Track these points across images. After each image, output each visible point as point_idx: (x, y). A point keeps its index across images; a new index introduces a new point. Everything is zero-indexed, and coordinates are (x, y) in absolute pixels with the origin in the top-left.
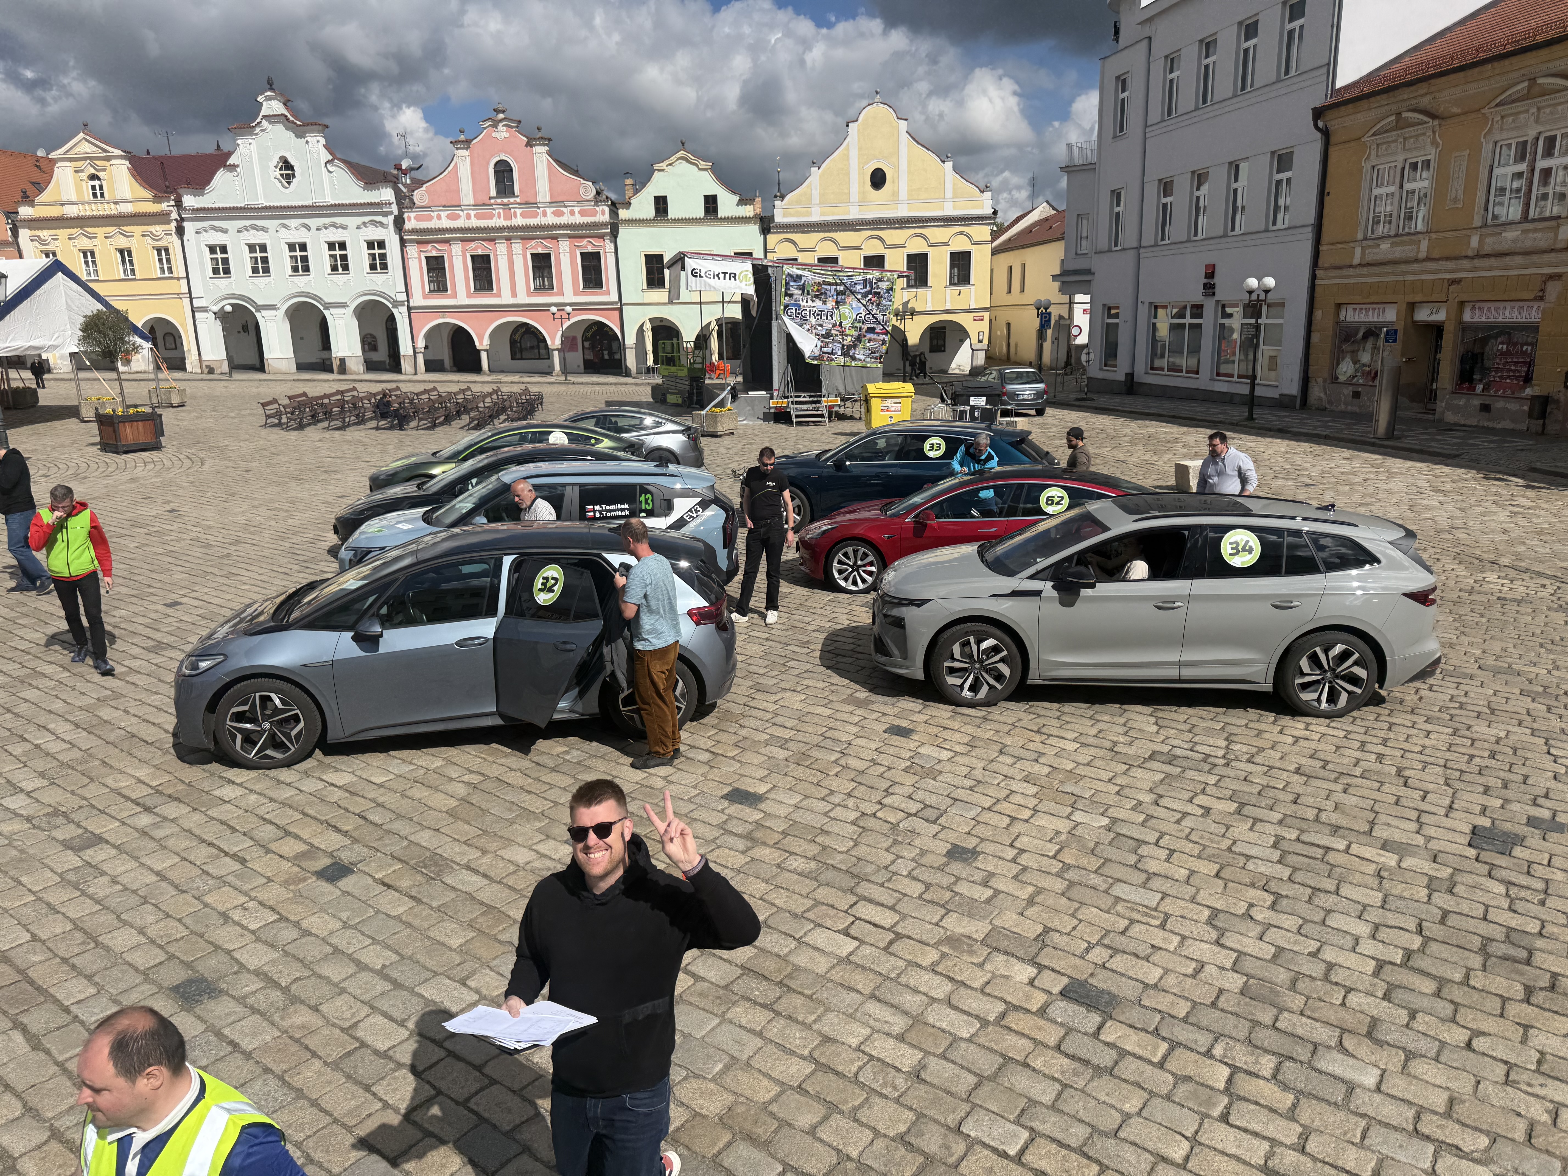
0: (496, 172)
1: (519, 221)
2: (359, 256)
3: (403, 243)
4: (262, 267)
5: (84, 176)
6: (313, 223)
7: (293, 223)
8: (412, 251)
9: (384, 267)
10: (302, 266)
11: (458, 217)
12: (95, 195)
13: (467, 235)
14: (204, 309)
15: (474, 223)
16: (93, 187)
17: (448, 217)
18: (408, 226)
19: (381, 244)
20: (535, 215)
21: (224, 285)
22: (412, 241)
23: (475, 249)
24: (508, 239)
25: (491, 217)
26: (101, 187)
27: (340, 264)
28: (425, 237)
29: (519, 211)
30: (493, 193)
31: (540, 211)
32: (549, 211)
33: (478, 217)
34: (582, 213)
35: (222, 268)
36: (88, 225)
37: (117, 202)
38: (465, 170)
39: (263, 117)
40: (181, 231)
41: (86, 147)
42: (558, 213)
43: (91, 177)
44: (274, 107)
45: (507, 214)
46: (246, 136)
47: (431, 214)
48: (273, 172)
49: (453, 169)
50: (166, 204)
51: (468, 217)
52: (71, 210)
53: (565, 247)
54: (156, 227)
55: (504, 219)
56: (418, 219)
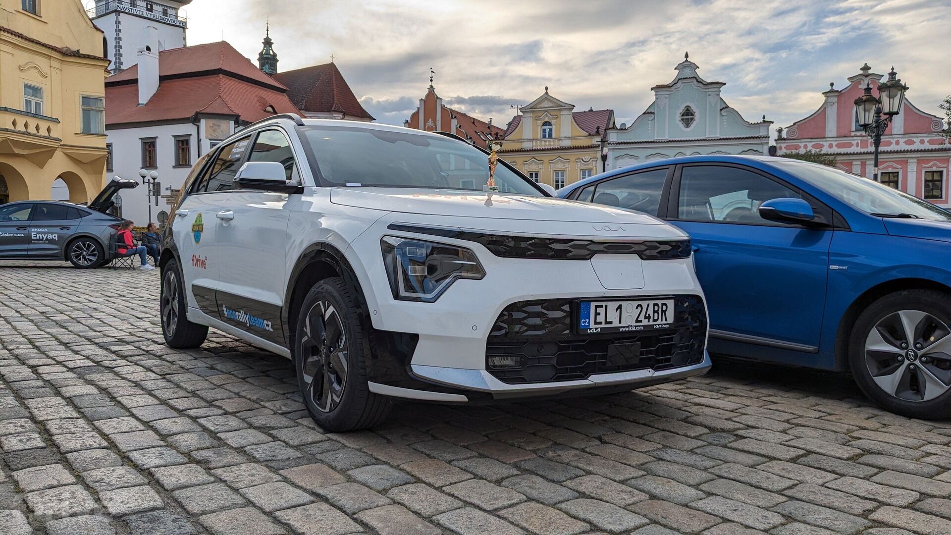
5: (540, 123)
6: (702, 151)
12: (544, 136)
15: (835, 150)
16: (544, 130)
17: (813, 146)
18: (779, 153)
20: (889, 144)
25: (850, 145)
26: (550, 130)
30: (854, 128)
31: (894, 141)
32: (902, 141)
33: (838, 146)
34: (931, 142)
36: (538, 155)
37: (560, 139)
38: (832, 114)
39: (679, 80)
40: (604, 158)
41: (546, 104)
42: (911, 143)
43: (545, 124)
44: (687, 73)
45: (864, 144)
46: (664, 93)
47: (800, 144)
48: (678, 117)
49: (822, 112)
50: (596, 140)
51: (831, 146)
52: (527, 145)
53: (912, 167)
54: (587, 156)
55: (861, 148)
56: (787, 148)
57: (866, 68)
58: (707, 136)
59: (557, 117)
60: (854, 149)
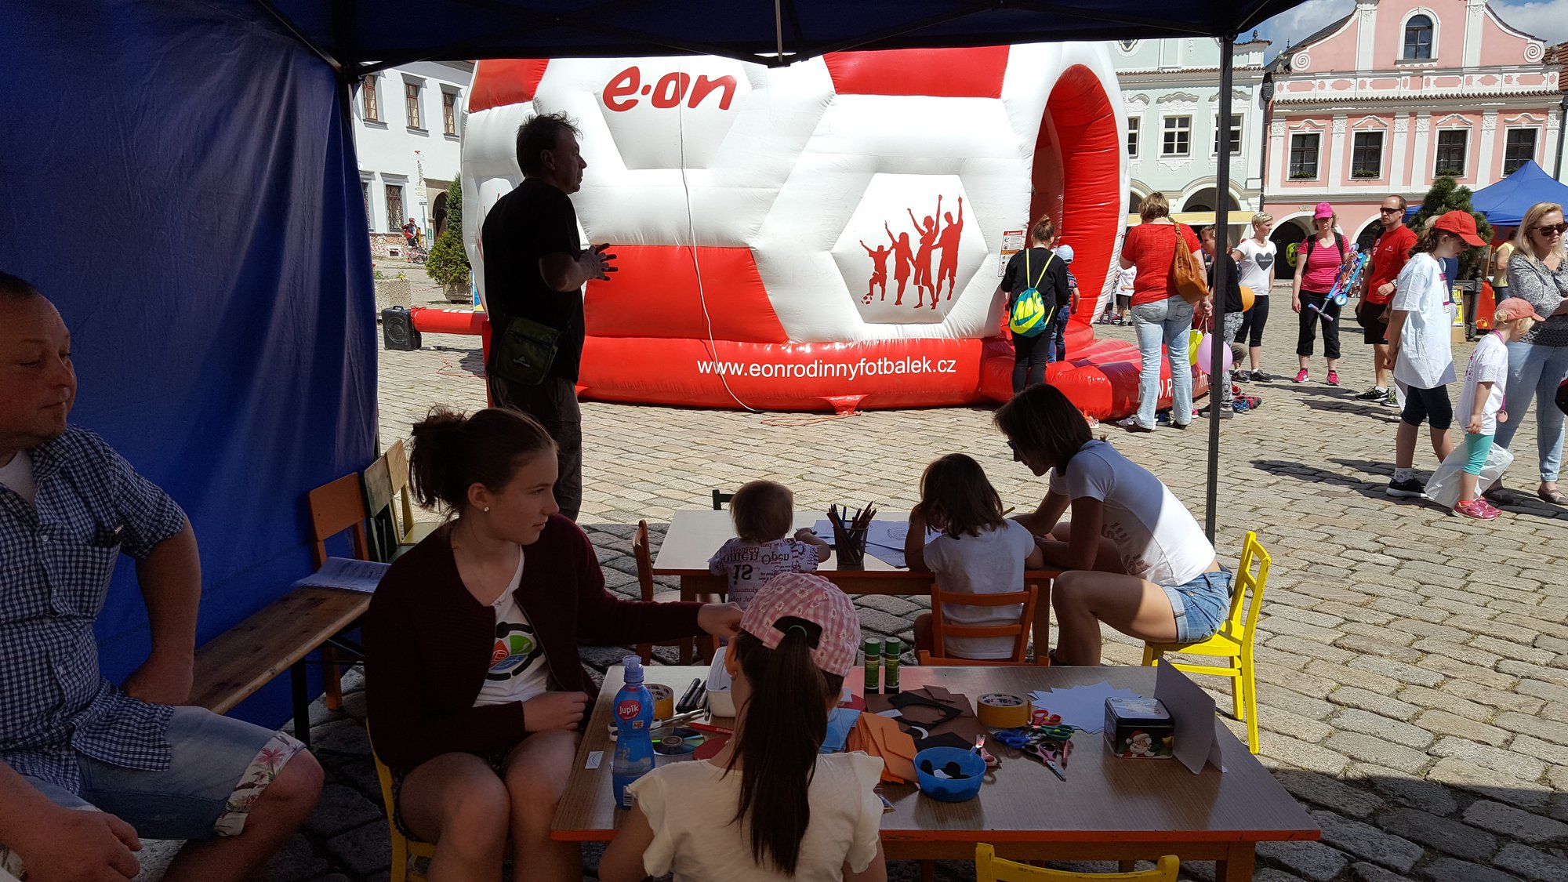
0: (1407, 29)
1: (1432, 90)
2: (1203, 134)
3: (1268, 119)
6: (1153, 94)
8: (1278, 128)
9: (1236, 147)
11: (1348, 86)
13: (1357, 108)
15: (1370, 92)
17: (1334, 86)
18: (1278, 96)
20: (1456, 83)
22: (1280, 117)
23: (1365, 125)
24: (1413, 114)
25: (1394, 86)
28: (1300, 110)
29: (1433, 78)
30: (1401, 57)
31: (1462, 78)
32: (1476, 77)
33: (1374, 86)
34: (1521, 81)
38: (1367, 28)
42: (1491, 82)
45: (1416, 83)
47: (1313, 82)
51: (1362, 86)
53: (1488, 123)
55: (1411, 89)
56: (1291, 89)
58: (1160, 67)
60: (1399, 92)
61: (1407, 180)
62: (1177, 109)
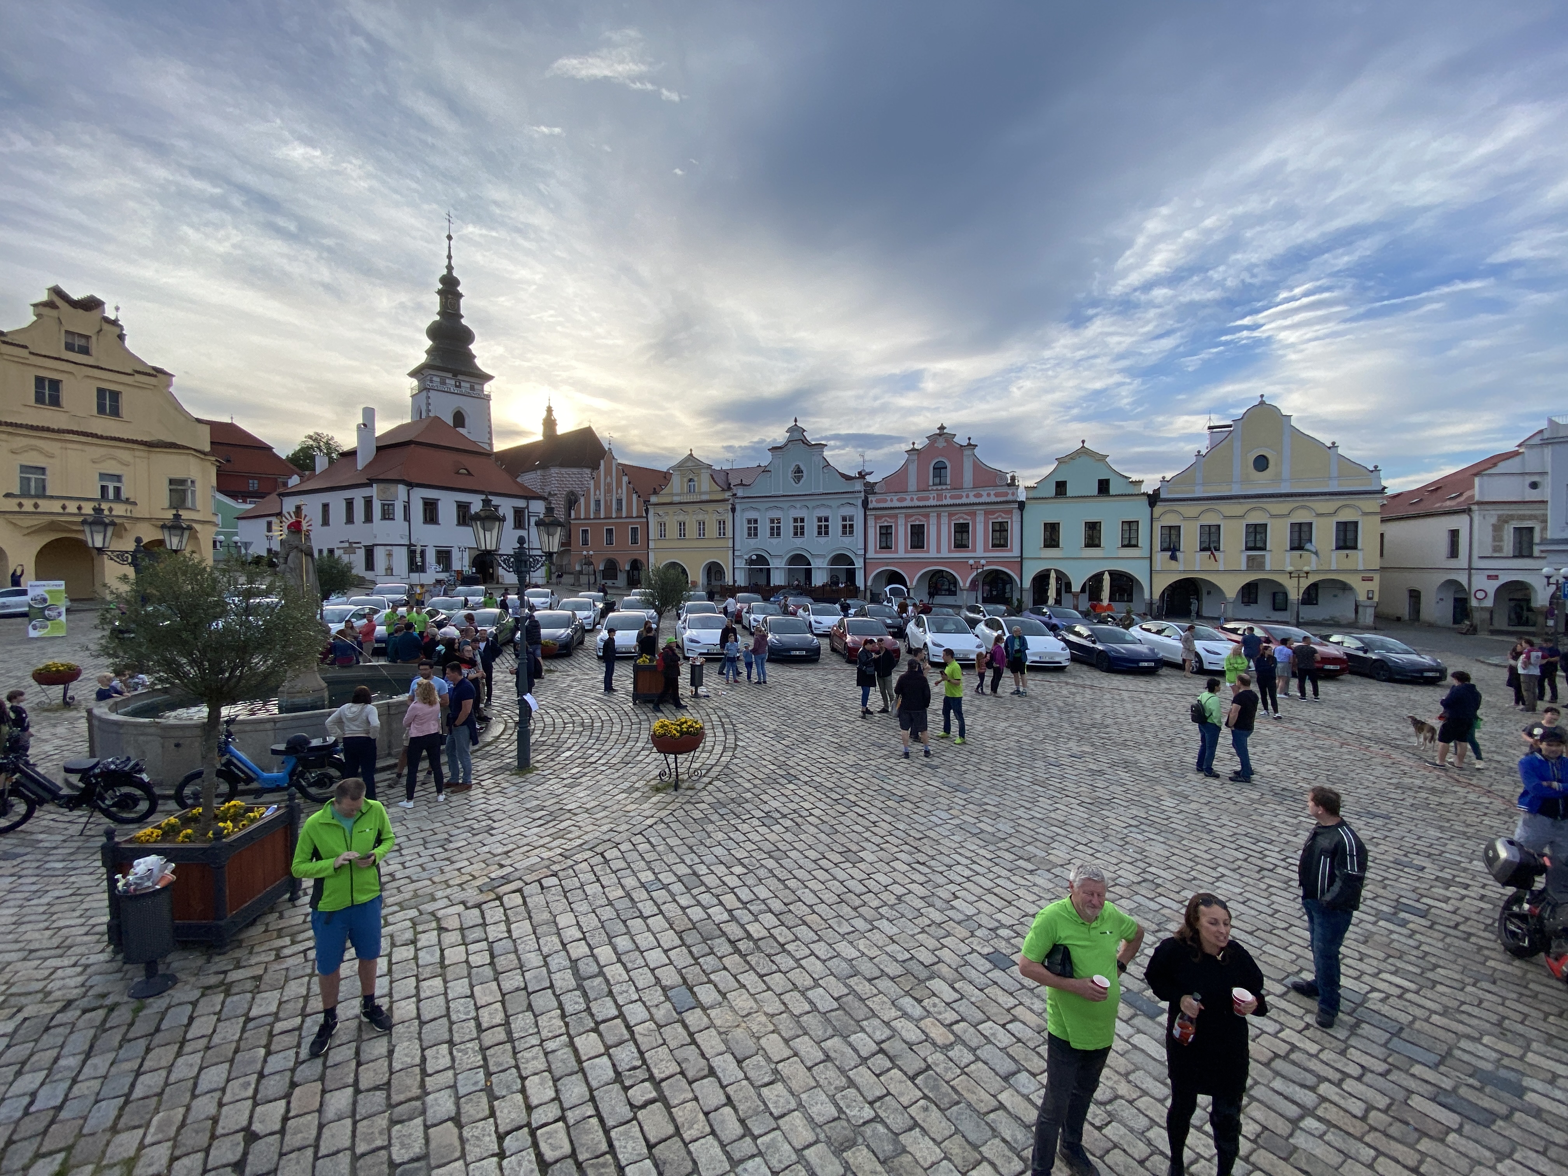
0: (935, 469)
1: (949, 501)
2: (836, 526)
3: (866, 517)
4: (775, 531)
5: (686, 480)
6: (809, 504)
7: (798, 505)
8: (872, 522)
9: (851, 532)
10: (799, 531)
11: (904, 500)
12: (690, 491)
13: (910, 511)
14: (740, 557)
15: (917, 503)
16: (689, 486)
18: (870, 506)
19: (851, 519)
20: (961, 497)
21: (752, 542)
22: (872, 515)
23: (915, 521)
24: (939, 513)
25: (928, 499)
26: (694, 486)
27: (823, 530)
28: (881, 512)
29: (948, 495)
30: (931, 483)
32: (971, 494)
33: (919, 499)
34: (996, 495)
35: (753, 532)
36: (684, 507)
37: (701, 493)
38: (913, 469)
39: (789, 441)
40: (733, 510)
41: (689, 464)
42: (978, 495)
43: (690, 480)
44: (797, 436)
45: (940, 497)
46: (778, 452)
47: (887, 498)
48: (790, 475)
49: (905, 468)
50: (727, 495)
51: (912, 499)
52: (676, 499)
53: (980, 518)
54: (720, 508)
55: (937, 501)
56: (878, 501)
57: (942, 428)
58: (813, 491)
59: (698, 475)
60: (932, 502)
61: (939, 550)
62: (823, 513)
